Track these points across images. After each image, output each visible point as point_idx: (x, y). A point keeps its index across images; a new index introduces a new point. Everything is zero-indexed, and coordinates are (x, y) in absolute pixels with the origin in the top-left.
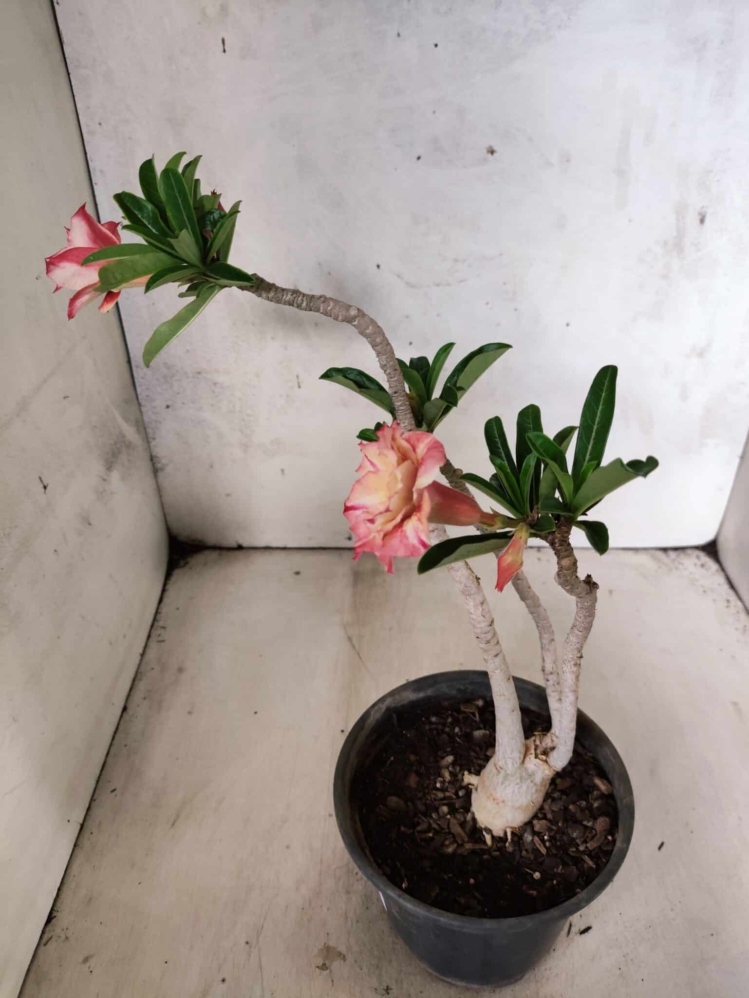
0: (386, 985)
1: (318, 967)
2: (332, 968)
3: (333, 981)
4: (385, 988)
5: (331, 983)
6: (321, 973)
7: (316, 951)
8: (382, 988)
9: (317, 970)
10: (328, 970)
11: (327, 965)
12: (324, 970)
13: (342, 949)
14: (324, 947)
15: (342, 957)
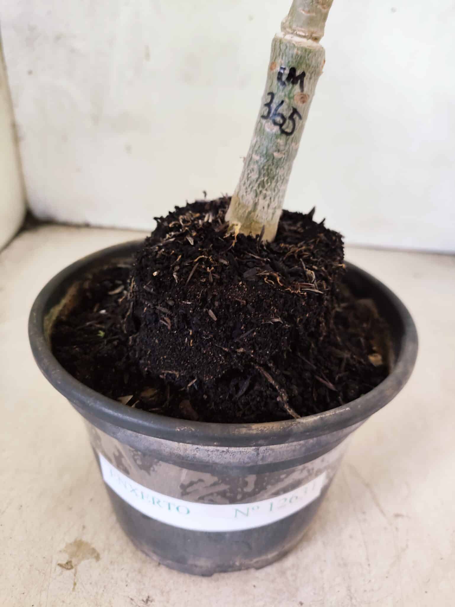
0: (147, 595)
1: (60, 565)
2: (79, 568)
3: (75, 584)
4: (145, 599)
5: (72, 587)
6: (61, 574)
7: (62, 546)
8: (141, 598)
9: (59, 569)
10: (73, 570)
11: (73, 564)
12: (68, 569)
13: (98, 544)
14: (75, 542)
15: (96, 555)
